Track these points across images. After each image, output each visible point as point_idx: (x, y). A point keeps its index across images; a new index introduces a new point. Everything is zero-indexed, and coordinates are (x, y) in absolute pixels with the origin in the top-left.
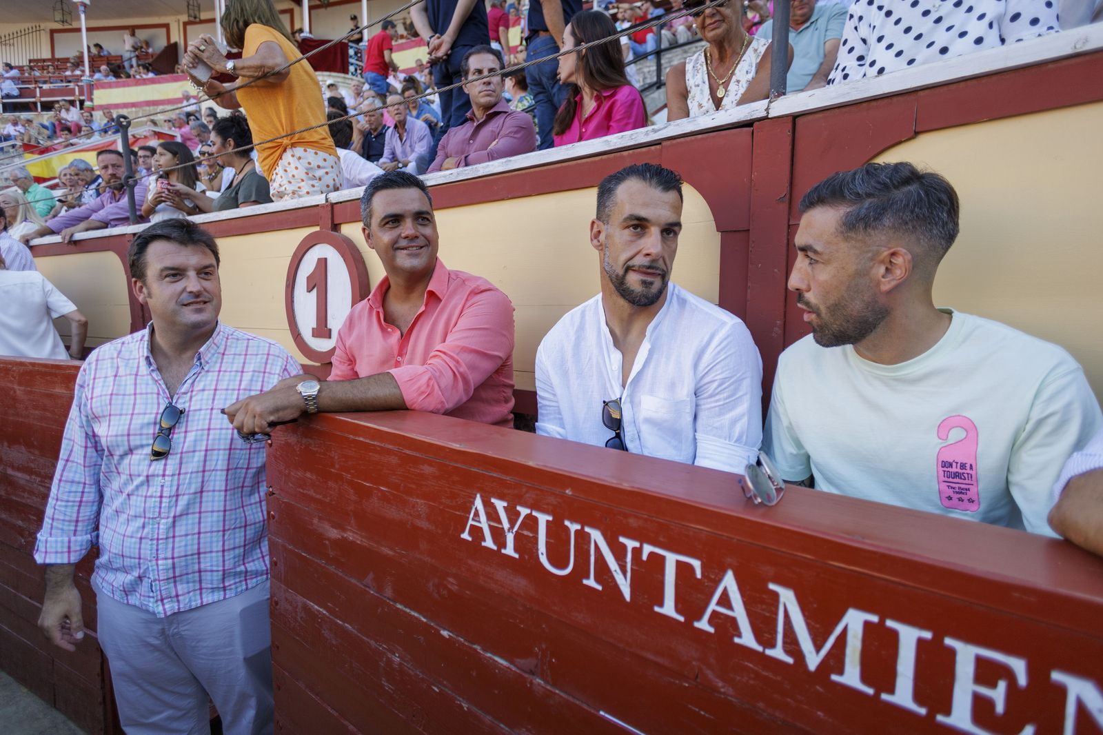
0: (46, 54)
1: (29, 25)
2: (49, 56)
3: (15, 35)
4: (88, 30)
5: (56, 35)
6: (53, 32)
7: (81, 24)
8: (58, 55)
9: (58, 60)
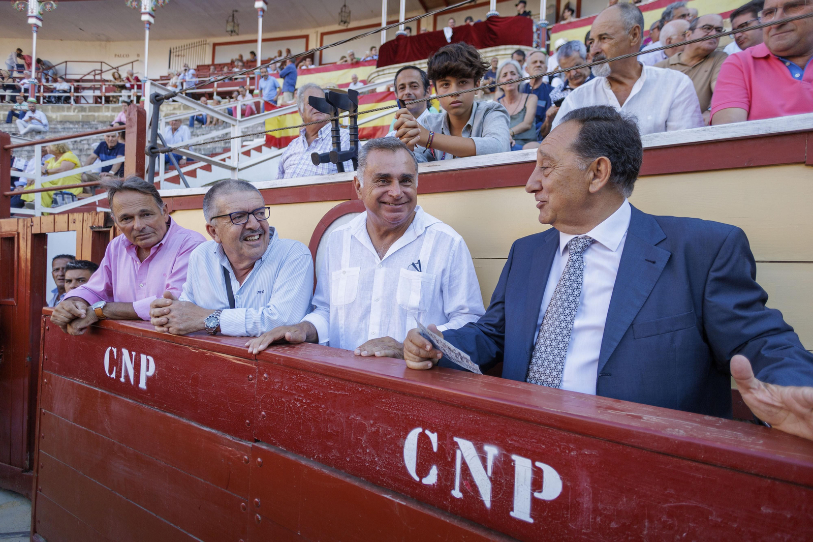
0: (208, 61)
1: (197, 40)
2: (210, 63)
3: (180, 49)
4: (263, 40)
5: (217, 48)
6: (215, 45)
7: (257, 36)
8: (216, 62)
9: (217, 65)
